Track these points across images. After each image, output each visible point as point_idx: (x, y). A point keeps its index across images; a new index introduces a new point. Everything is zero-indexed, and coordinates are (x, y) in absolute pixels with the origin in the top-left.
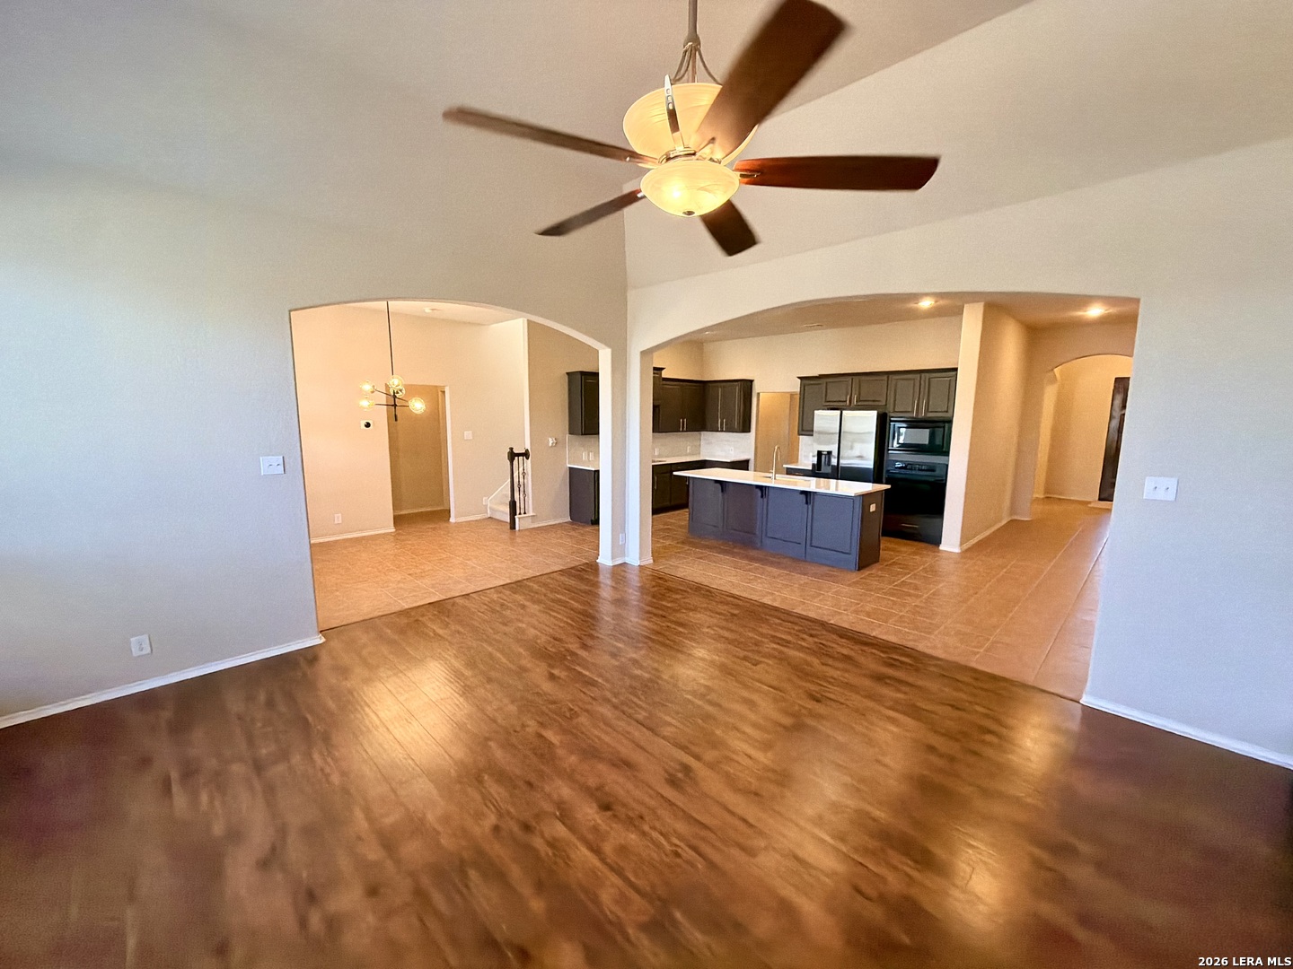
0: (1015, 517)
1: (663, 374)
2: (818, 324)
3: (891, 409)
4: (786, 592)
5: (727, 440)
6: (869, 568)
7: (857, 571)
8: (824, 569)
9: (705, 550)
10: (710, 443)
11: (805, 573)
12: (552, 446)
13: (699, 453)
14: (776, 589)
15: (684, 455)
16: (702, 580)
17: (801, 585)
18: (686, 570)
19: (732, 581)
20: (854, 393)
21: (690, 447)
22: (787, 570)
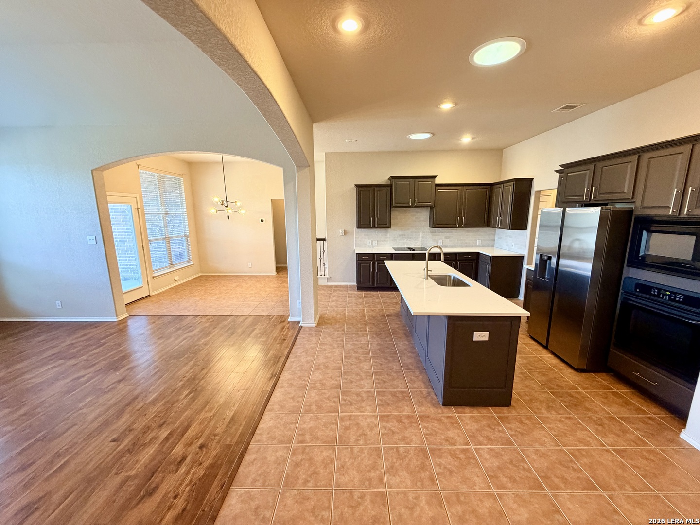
1: (438, 181)
2: (567, 104)
3: (638, 204)
4: (317, 391)
5: (511, 237)
6: (467, 410)
7: (443, 405)
8: (415, 385)
9: (373, 328)
10: (500, 238)
11: (384, 382)
12: (342, 235)
13: (493, 246)
14: (318, 384)
15: (472, 247)
16: (300, 351)
17: (347, 391)
18: (314, 340)
19: (312, 361)
20: (593, 185)
21: (480, 240)
22: (381, 371)
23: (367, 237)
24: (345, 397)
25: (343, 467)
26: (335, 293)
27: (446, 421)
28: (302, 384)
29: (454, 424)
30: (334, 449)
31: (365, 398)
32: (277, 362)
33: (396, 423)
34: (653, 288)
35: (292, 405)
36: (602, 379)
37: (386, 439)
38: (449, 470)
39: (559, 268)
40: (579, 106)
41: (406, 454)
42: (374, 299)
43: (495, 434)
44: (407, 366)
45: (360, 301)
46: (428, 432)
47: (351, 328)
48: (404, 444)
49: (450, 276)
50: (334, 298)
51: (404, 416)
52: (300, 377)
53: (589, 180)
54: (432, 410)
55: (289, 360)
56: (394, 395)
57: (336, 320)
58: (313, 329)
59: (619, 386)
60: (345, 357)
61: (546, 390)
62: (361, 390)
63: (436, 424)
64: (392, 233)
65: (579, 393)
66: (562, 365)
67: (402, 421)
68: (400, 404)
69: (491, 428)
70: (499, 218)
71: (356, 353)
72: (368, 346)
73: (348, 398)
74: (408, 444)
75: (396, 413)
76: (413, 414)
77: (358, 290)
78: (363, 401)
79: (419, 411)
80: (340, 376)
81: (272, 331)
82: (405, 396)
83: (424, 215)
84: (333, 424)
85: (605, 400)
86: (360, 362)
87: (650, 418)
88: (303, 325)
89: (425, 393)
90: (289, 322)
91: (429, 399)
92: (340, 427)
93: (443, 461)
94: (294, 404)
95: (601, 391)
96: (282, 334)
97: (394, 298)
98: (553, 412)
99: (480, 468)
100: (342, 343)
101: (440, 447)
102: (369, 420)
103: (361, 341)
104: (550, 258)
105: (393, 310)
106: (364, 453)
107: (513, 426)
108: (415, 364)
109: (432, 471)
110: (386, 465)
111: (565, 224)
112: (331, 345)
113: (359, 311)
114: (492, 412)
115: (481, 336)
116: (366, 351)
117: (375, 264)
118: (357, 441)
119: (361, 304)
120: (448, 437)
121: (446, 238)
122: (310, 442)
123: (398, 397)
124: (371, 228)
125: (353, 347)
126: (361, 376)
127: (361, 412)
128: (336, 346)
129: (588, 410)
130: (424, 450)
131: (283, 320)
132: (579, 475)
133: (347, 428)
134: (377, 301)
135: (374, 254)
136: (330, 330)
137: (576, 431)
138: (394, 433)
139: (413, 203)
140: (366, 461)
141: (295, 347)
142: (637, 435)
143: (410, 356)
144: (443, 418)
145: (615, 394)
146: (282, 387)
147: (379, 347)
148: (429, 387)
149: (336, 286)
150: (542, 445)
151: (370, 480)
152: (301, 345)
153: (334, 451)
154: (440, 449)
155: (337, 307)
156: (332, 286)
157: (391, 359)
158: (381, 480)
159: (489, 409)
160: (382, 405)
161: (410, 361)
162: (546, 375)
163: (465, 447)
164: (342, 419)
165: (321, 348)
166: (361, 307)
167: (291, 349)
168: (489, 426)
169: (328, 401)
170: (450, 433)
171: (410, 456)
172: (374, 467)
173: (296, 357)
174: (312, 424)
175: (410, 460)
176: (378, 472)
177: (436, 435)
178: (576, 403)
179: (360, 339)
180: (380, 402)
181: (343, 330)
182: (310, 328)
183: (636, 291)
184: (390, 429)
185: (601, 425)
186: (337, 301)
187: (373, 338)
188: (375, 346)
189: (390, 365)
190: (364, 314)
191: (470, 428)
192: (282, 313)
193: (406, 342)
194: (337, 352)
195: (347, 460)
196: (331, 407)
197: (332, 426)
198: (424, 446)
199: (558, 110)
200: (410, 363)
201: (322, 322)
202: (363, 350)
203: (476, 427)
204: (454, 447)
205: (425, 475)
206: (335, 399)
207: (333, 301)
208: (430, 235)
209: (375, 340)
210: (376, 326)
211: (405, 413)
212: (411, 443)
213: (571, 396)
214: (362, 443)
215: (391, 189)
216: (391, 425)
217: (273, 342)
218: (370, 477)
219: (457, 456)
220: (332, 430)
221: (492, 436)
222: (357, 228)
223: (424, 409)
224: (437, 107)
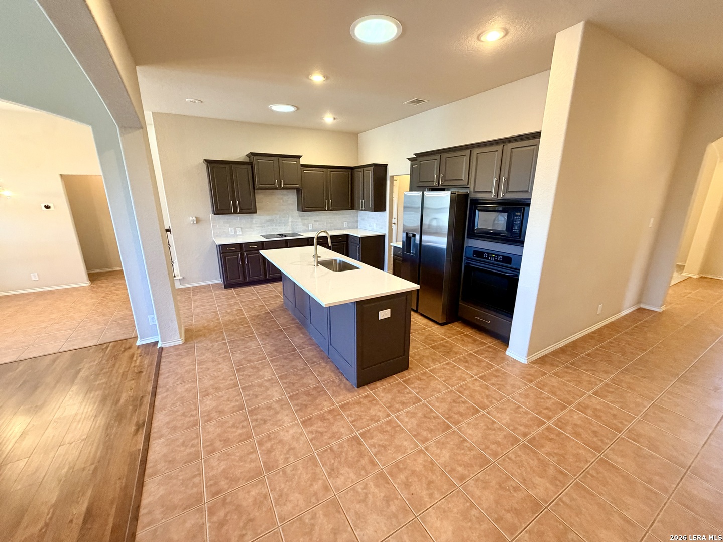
0: (642, 306)
1: (303, 161)
2: (416, 99)
3: (472, 189)
4: (215, 422)
5: (372, 218)
6: (378, 384)
7: (358, 388)
8: (326, 377)
9: (259, 329)
10: (363, 220)
11: (293, 384)
12: (194, 224)
13: (357, 227)
14: (214, 414)
15: (340, 229)
16: (171, 381)
17: (255, 409)
18: (187, 360)
19: (194, 388)
20: (441, 172)
21: (346, 223)
22: (286, 373)
23: (228, 225)
24: (254, 417)
25: (281, 496)
26: (196, 297)
27: (365, 401)
28: (190, 421)
29: (373, 402)
30: (262, 482)
31: (278, 409)
32: (140, 405)
33: (320, 423)
34: (484, 253)
35: (186, 453)
36: (456, 327)
37: (317, 443)
38: (383, 446)
39: (422, 243)
40: (423, 102)
41: (340, 449)
42: (250, 296)
43: (405, 397)
44: (311, 360)
45: (233, 301)
46: (353, 418)
47: (232, 335)
48: (336, 440)
49: (336, 261)
50: (197, 303)
51: (325, 412)
52: (184, 414)
53: (437, 168)
54: (349, 395)
55: (158, 397)
56: (308, 394)
57: (209, 329)
58: (180, 347)
59: (466, 329)
60: (238, 370)
61: (427, 346)
62: (270, 402)
63: (357, 408)
64: (257, 219)
65: (447, 342)
66: (431, 323)
67: (326, 418)
68: (318, 401)
69: (401, 393)
70: (362, 201)
71: (249, 361)
72: (262, 351)
73: (259, 417)
74: (339, 438)
75: (316, 413)
76: (334, 407)
77: (225, 288)
78: (277, 413)
79: (338, 401)
80: (239, 395)
81: (114, 366)
82: (319, 391)
83: (291, 198)
84: (251, 453)
85: (463, 342)
86: (259, 370)
87: (489, 347)
88: (164, 346)
89: (337, 381)
90: (138, 347)
91: (342, 386)
92: (260, 453)
93: (375, 440)
94: (188, 451)
95: (459, 337)
96: (132, 365)
97: (272, 291)
98: (437, 363)
99: (405, 432)
100: (228, 354)
101: (368, 427)
102: (291, 431)
103: (250, 347)
104: (414, 236)
105: (275, 303)
106: (299, 469)
107: (416, 385)
108: (318, 355)
109: (369, 454)
110: (326, 470)
111: (424, 206)
112: (213, 361)
113: (236, 312)
114: (397, 379)
115: (384, 314)
116: (260, 356)
117: (244, 255)
118: (286, 459)
119: (235, 304)
120: (372, 416)
121: (316, 221)
122: (229, 488)
123: (313, 395)
124: (232, 214)
125: (243, 356)
126: (266, 386)
127: (280, 425)
128: (221, 360)
129: (456, 353)
130: (355, 438)
131: (127, 347)
132: (467, 405)
133: (269, 451)
134: (254, 298)
135: (241, 245)
136: (207, 343)
137: (455, 373)
138: (322, 433)
139: (280, 184)
140: (304, 476)
141: (161, 378)
142: (487, 362)
143: (310, 349)
144: (361, 400)
145: (467, 336)
146: (161, 437)
147: (274, 348)
148: (340, 374)
149: (195, 288)
150: (439, 392)
151: (316, 494)
152: (169, 372)
153: (263, 483)
154: (369, 430)
155: (204, 313)
156: (188, 289)
157: (291, 357)
158: (326, 488)
159: (395, 378)
160: (300, 410)
161: (311, 354)
162: (422, 334)
163: (387, 419)
164: (260, 443)
165: (202, 369)
166: (236, 308)
167: (156, 381)
168: (399, 392)
169: (235, 429)
170: (372, 412)
171: (346, 449)
172: (314, 478)
173: (167, 390)
174: (223, 465)
175: (347, 454)
176: (320, 482)
177: (361, 418)
178: (448, 351)
179: (248, 344)
180: (296, 408)
181: (224, 339)
182: (176, 348)
183: (474, 256)
184: (317, 432)
185: (467, 362)
186: (204, 306)
187: (263, 340)
188: (270, 348)
189: (294, 364)
190: (243, 315)
191: (386, 400)
192: (122, 338)
193: (301, 335)
194: (225, 367)
195: (283, 486)
196: (240, 435)
197: (251, 456)
198: (354, 434)
199: (408, 103)
200: (313, 355)
201: (190, 335)
202: (257, 356)
203: (390, 397)
204: (380, 423)
205: (364, 461)
206: (242, 423)
207: (197, 307)
208: (300, 219)
209: (267, 342)
210: (262, 325)
211: (326, 409)
212: (342, 437)
213: (444, 346)
214: (293, 459)
215: (252, 167)
216: (317, 427)
217: (121, 381)
218: (314, 491)
219: (385, 430)
220: (252, 461)
221: (404, 399)
222: (215, 214)
223: (341, 398)
224: (307, 77)
